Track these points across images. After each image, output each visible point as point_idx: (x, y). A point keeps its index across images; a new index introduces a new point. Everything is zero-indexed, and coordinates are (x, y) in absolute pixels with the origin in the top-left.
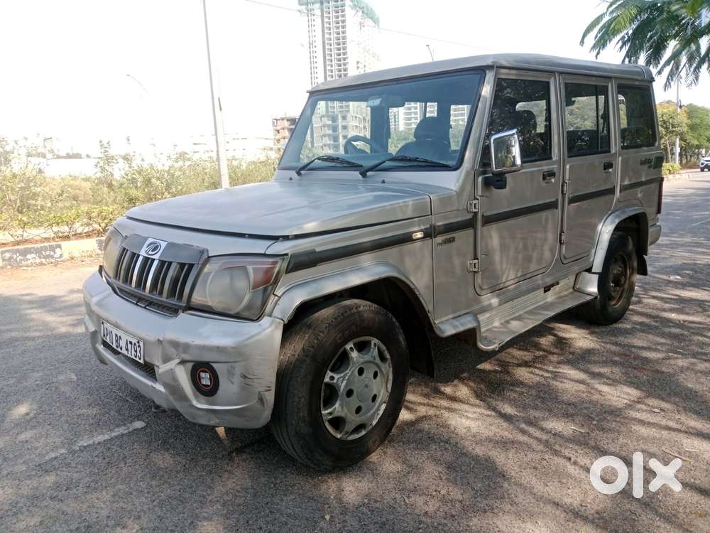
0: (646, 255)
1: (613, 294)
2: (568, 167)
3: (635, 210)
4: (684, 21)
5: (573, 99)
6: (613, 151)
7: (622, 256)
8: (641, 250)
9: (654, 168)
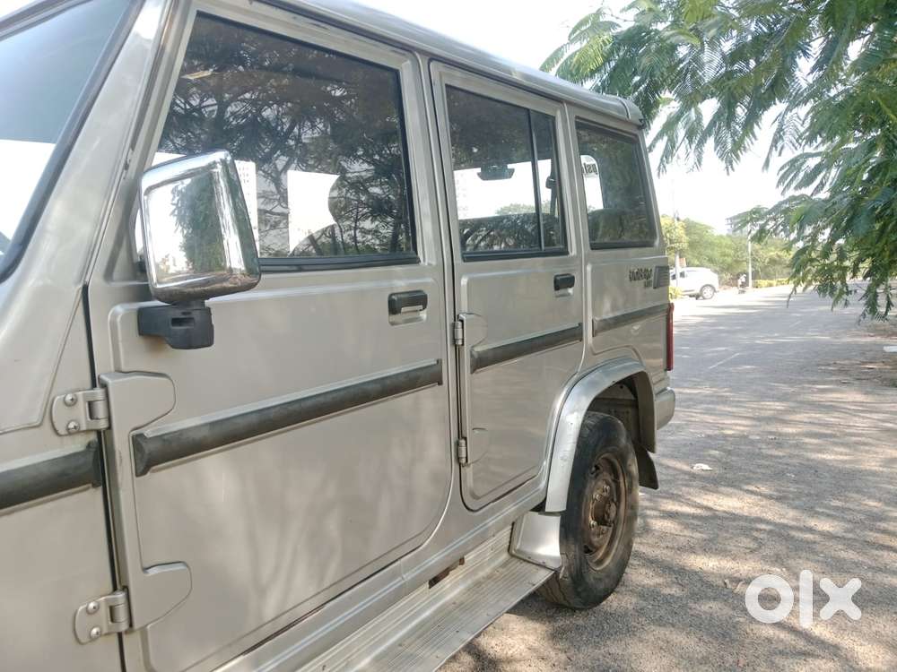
0: (653, 452)
1: (595, 539)
2: (464, 281)
3: (625, 368)
4: (681, 66)
5: (510, 166)
6: (573, 252)
7: (607, 460)
8: (644, 443)
9: (655, 288)
